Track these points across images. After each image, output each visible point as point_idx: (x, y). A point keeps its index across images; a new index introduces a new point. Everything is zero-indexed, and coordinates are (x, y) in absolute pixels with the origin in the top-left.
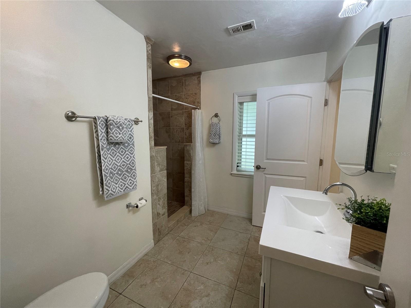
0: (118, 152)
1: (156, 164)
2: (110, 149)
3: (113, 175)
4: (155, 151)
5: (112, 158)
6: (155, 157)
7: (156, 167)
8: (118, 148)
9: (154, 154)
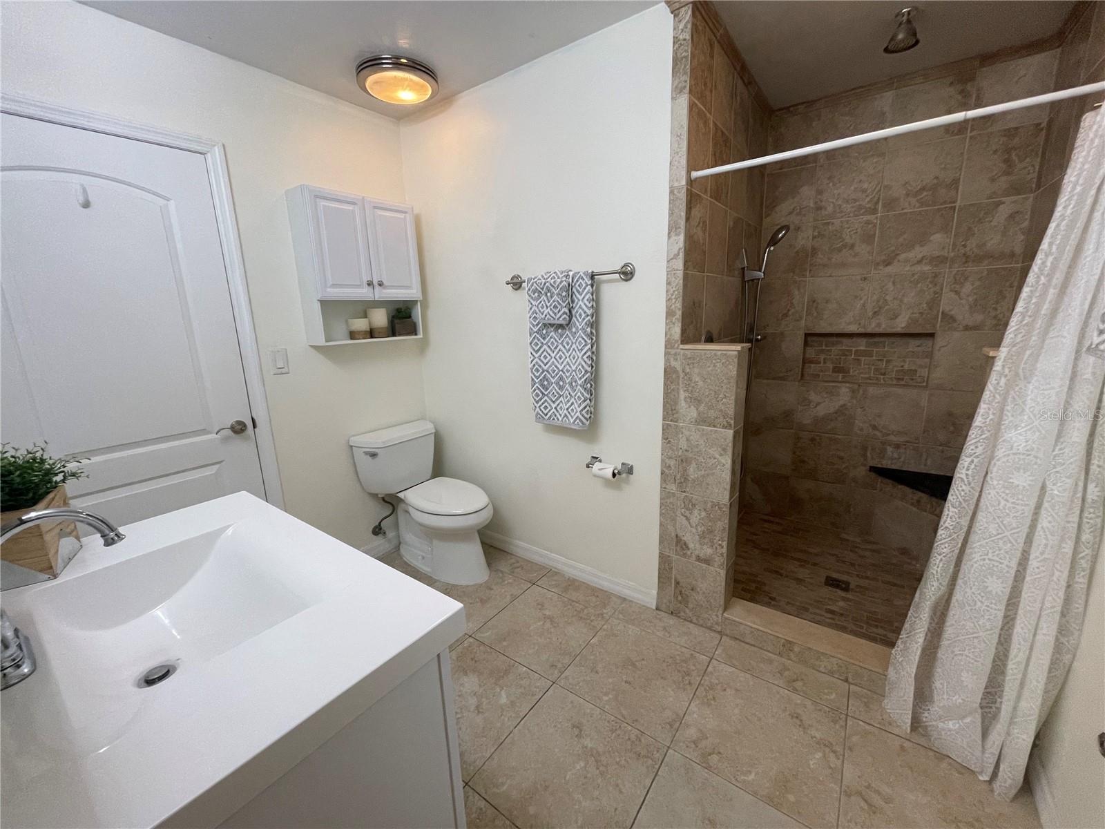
0: (562, 343)
1: (682, 395)
2: (548, 336)
3: (549, 384)
4: (683, 355)
5: (551, 353)
6: (682, 375)
7: (683, 404)
8: (562, 336)
9: (677, 365)
